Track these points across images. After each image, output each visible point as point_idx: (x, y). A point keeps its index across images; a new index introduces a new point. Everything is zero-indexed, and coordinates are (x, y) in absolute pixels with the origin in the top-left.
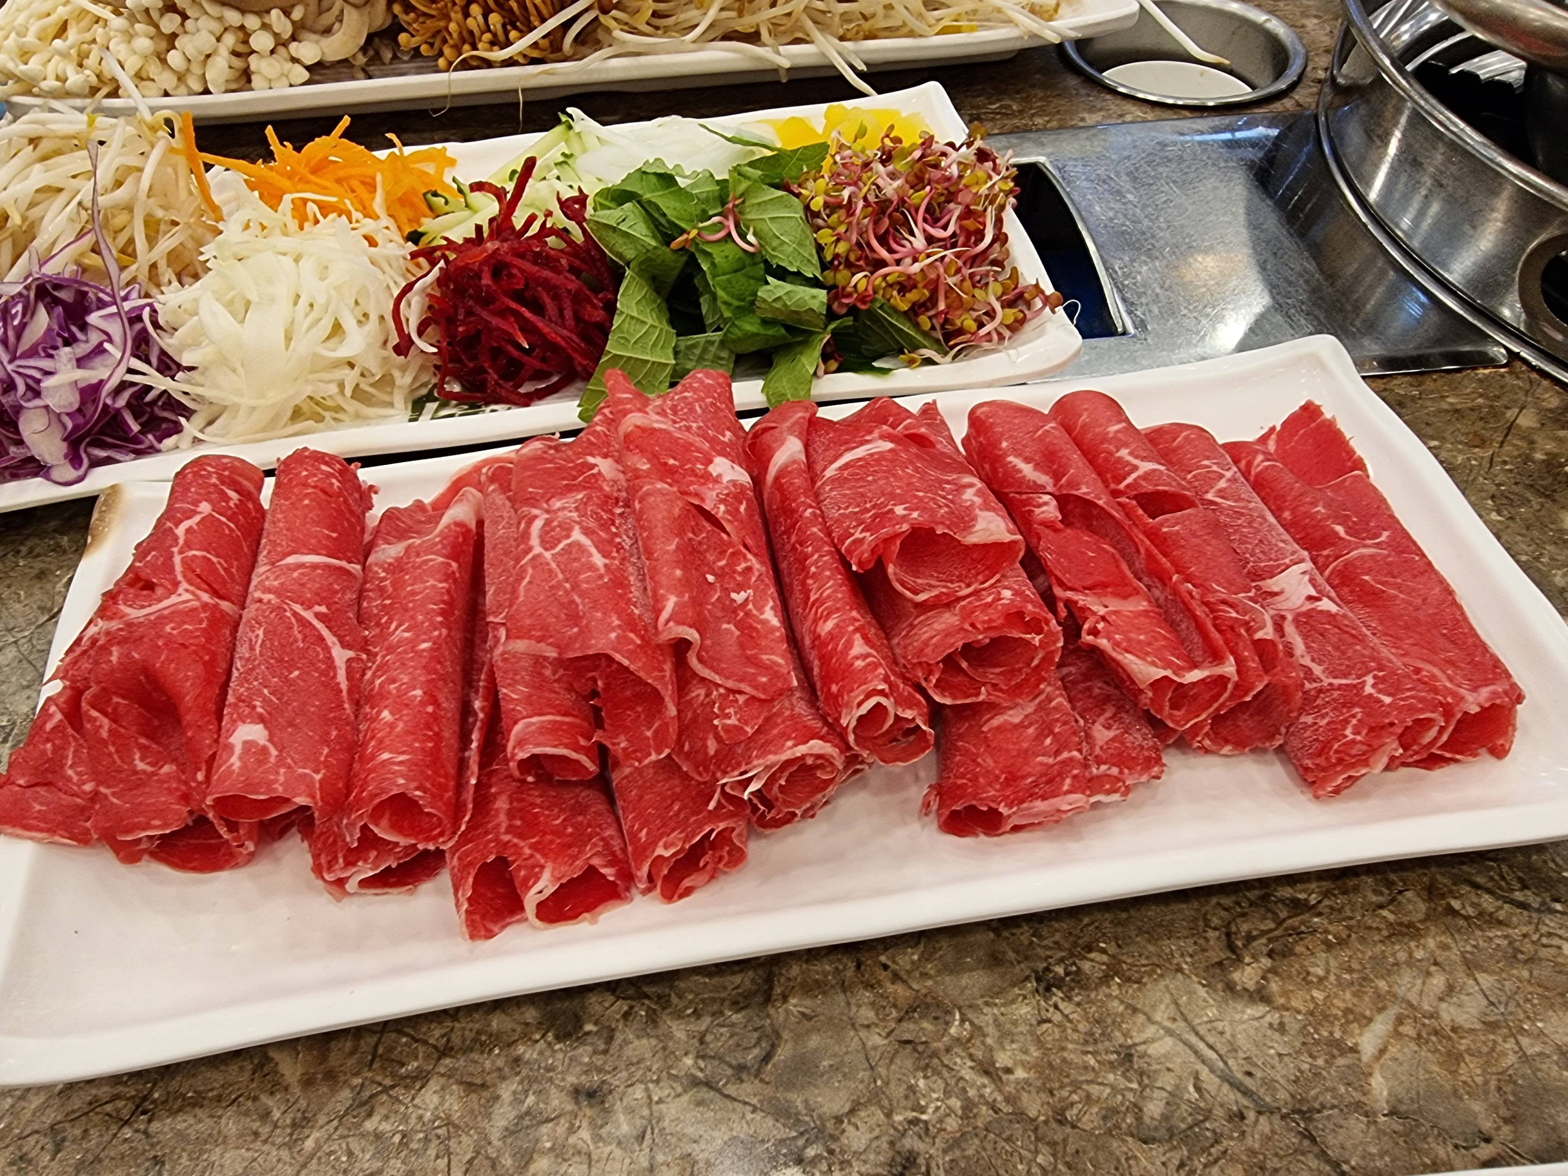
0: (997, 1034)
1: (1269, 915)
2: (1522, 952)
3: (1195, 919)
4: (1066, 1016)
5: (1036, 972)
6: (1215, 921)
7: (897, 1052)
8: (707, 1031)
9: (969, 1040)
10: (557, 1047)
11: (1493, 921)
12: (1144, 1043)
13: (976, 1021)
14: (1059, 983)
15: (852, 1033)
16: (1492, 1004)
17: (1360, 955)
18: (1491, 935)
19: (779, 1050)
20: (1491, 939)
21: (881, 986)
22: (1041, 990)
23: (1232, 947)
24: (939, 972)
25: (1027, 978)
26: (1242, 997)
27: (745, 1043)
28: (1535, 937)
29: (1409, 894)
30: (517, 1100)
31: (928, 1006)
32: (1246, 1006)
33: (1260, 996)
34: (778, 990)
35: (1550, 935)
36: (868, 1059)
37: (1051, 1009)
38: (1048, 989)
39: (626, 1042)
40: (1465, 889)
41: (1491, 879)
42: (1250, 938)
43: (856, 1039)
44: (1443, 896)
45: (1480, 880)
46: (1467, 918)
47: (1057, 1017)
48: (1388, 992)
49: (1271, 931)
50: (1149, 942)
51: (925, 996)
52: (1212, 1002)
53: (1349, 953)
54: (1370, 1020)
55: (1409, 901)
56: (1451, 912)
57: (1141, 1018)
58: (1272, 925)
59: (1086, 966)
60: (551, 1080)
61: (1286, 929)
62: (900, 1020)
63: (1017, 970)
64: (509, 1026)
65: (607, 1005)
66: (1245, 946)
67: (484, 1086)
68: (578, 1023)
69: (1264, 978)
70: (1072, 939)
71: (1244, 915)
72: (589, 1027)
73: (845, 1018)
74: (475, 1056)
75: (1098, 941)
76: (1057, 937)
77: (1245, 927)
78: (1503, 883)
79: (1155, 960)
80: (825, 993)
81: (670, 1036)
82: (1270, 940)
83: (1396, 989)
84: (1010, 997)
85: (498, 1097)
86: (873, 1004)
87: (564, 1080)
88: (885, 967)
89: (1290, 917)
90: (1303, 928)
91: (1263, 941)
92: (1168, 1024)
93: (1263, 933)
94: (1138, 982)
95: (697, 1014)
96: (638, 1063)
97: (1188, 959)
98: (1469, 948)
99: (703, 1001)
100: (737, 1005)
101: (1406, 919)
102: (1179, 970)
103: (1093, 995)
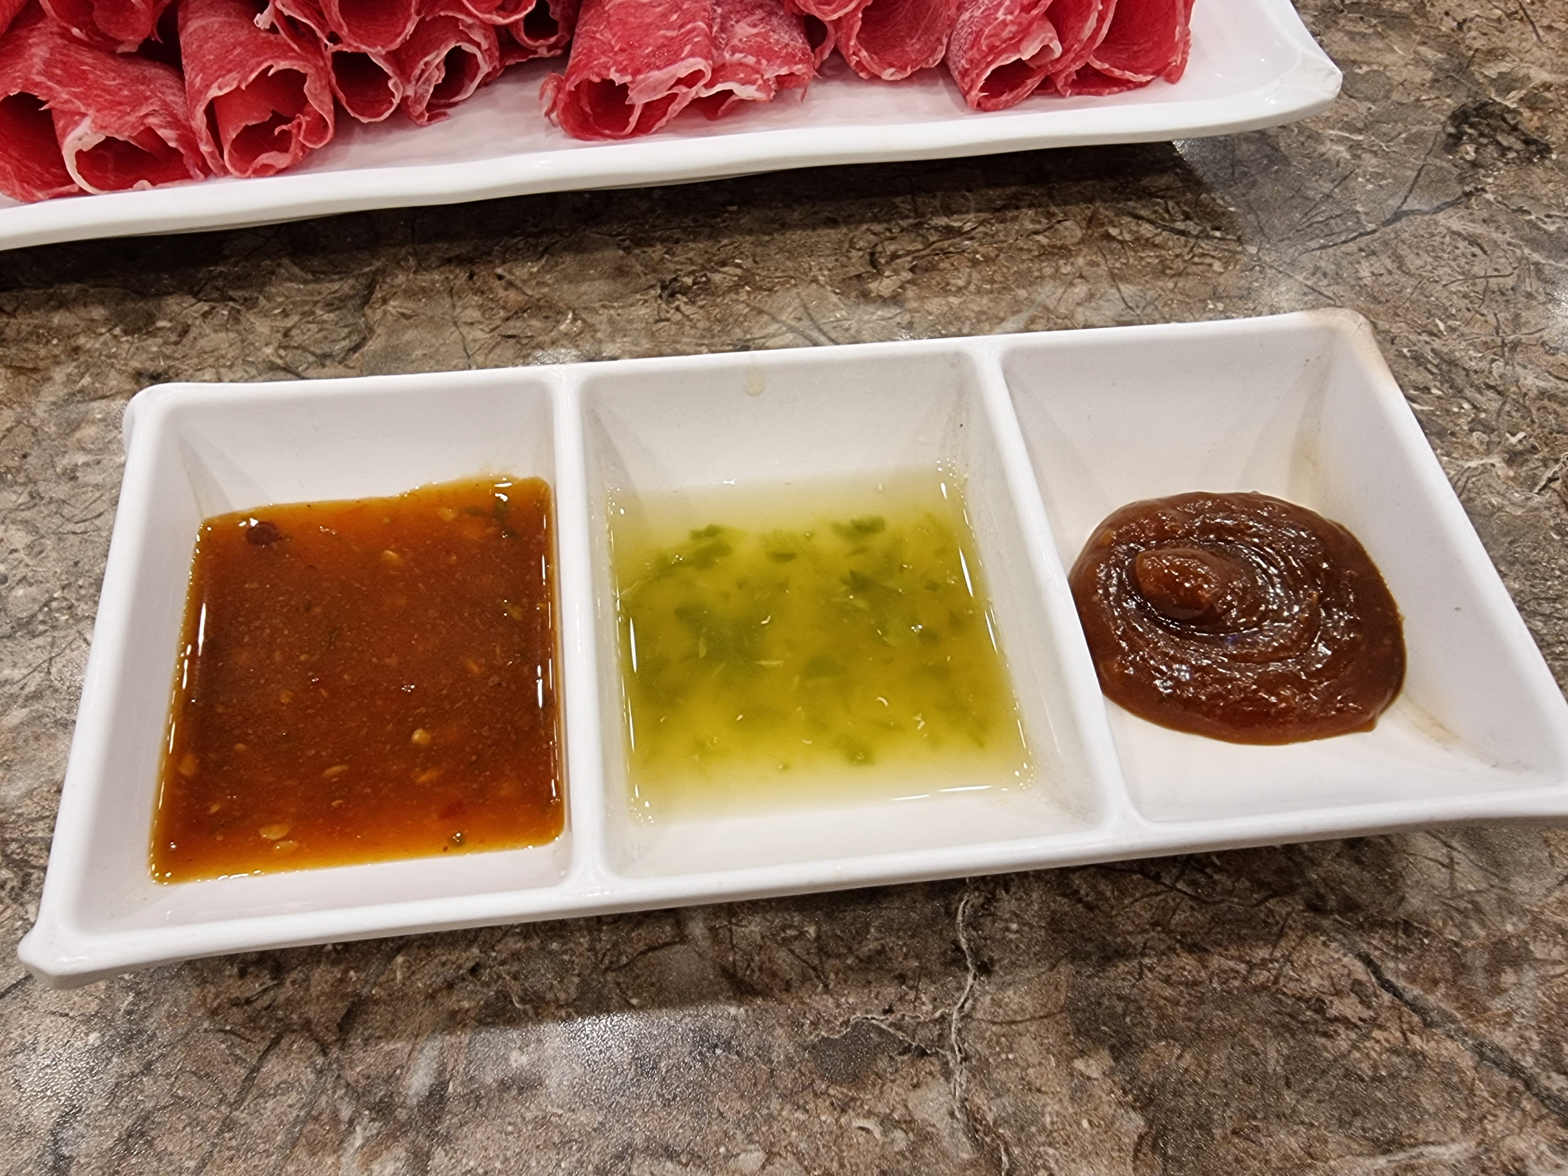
0: (609, 330)
1: (920, 239)
2: (1171, 269)
3: (841, 242)
4: (687, 317)
5: (663, 282)
6: (861, 244)
7: (498, 344)
8: (294, 326)
9: (578, 334)
10: (124, 339)
11: (1149, 244)
12: (763, 337)
13: (589, 320)
14: (685, 291)
15: (453, 329)
16: (1131, 308)
17: (1005, 270)
18: (1143, 255)
19: (370, 343)
20: (1142, 258)
21: (492, 292)
22: (664, 295)
23: (873, 263)
24: (558, 281)
25: (652, 287)
26: (875, 302)
27: (334, 336)
28: (1187, 258)
29: (1067, 224)
30: (70, 380)
31: (540, 308)
32: (878, 309)
33: (895, 299)
34: (378, 295)
35: (1203, 255)
36: (465, 350)
37: (672, 311)
38: (672, 295)
39: (201, 335)
40: (1126, 220)
41: (1155, 212)
42: (894, 256)
43: (457, 333)
44: (1102, 225)
45: (1142, 213)
46: (1122, 242)
47: (678, 316)
48: (1026, 299)
49: (919, 251)
50: (788, 258)
51: (539, 300)
52: (842, 306)
53: (993, 268)
54: (1002, 320)
55: (1066, 228)
56: (1109, 237)
57: (766, 318)
58: (920, 246)
59: (717, 278)
60: (112, 365)
61: (935, 250)
62: (507, 319)
63: (643, 279)
64: (72, 323)
65: (185, 305)
66: (887, 263)
67: (35, 370)
68: (151, 318)
69: (900, 287)
70: (706, 256)
71: (893, 239)
72: (160, 324)
73: (447, 317)
74: (30, 346)
75: (734, 258)
76: (691, 254)
77: (891, 248)
78: (1166, 216)
79: (791, 273)
80: (430, 298)
81: (251, 330)
82: (914, 259)
83: (1034, 296)
84: (631, 300)
85: (50, 378)
86: (480, 306)
87: (126, 365)
88: (500, 277)
89: (939, 241)
90: (952, 249)
91: (909, 258)
92: (794, 323)
93: (909, 253)
94: (770, 290)
95: (285, 314)
96: (212, 351)
97: (826, 273)
98: (1118, 265)
99: (294, 303)
100: (330, 306)
101: (1059, 243)
102: (815, 280)
103: (719, 300)
